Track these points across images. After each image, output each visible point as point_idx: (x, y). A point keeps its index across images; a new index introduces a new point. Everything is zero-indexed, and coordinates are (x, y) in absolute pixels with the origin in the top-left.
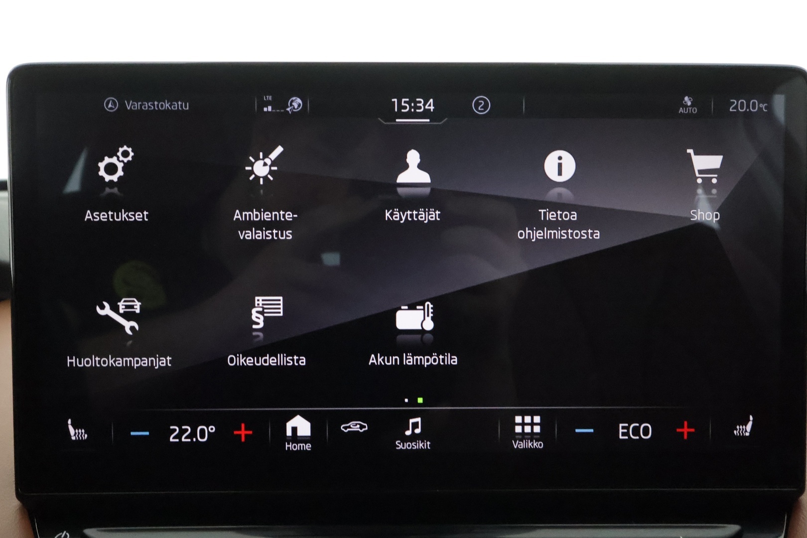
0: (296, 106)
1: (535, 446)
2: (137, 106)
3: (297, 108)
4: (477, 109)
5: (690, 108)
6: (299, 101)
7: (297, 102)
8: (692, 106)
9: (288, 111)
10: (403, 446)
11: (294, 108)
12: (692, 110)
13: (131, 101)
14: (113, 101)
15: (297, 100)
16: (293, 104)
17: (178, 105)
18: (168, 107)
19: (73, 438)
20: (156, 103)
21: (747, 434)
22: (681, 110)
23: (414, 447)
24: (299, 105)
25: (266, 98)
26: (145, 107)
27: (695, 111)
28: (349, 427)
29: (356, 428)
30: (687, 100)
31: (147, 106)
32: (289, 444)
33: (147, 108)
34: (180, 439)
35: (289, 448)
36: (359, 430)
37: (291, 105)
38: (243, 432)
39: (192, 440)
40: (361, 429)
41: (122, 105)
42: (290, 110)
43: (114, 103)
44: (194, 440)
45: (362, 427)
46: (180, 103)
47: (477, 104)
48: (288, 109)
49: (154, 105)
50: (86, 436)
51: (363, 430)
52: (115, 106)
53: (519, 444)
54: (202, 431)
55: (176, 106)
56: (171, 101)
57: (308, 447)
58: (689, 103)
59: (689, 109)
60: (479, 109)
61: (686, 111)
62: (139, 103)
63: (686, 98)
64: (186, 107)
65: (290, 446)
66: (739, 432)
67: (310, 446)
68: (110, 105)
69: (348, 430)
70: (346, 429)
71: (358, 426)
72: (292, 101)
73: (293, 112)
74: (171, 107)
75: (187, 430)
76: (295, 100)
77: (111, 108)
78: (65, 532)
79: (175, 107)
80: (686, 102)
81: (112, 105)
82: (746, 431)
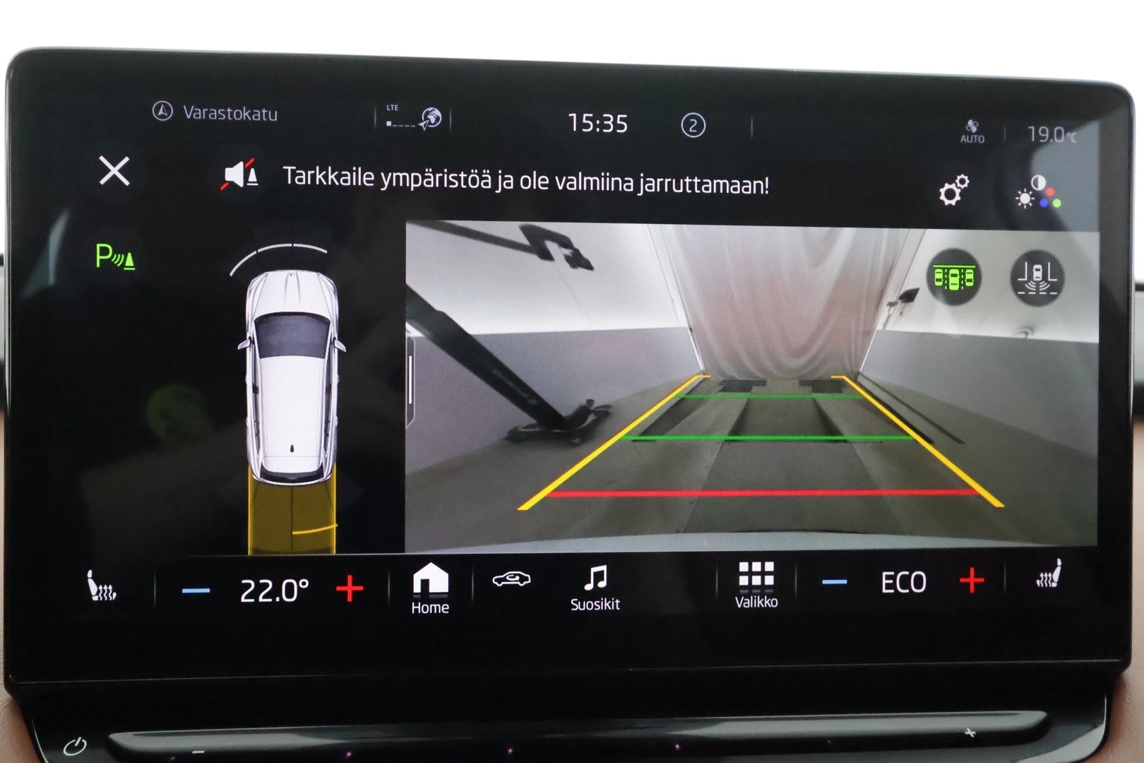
0: (433, 121)
1: (767, 604)
2: (200, 114)
3: (435, 124)
4: (687, 131)
5: (976, 136)
6: (437, 112)
7: (434, 115)
8: (977, 133)
9: (422, 127)
10: (582, 607)
11: (430, 123)
12: (977, 138)
13: (193, 107)
14: (165, 104)
15: (434, 112)
16: (429, 117)
17: (262, 115)
18: (246, 116)
19: (95, 598)
20: (229, 110)
21: (1054, 585)
22: (964, 139)
23: (597, 607)
24: (437, 119)
25: (390, 108)
26: (213, 116)
27: (981, 139)
28: (504, 579)
29: (515, 581)
30: (972, 125)
31: (215, 114)
32: (416, 605)
33: (215, 118)
34: (257, 599)
35: (416, 610)
36: (519, 583)
37: (426, 118)
38: (350, 588)
39: (274, 599)
40: (522, 583)
41: (178, 112)
42: (425, 125)
43: (167, 109)
44: (278, 599)
45: (522, 579)
46: (264, 111)
47: (688, 124)
48: (422, 124)
49: (226, 113)
50: (115, 594)
51: (525, 583)
52: (169, 114)
53: (744, 601)
54: (290, 586)
55: (259, 115)
56: (251, 108)
57: (444, 609)
58: (974, 129)
59: (974, 138)
60: (691, 131)
61: (970, 140)
62: (204, 110)
63: (970, 123)
64: (273, 117)
65: (419, 607)
66: (1043, 582)
67: (448, 608)
68: (161, 111)
69: (503, 583)
70: (500, 583)
71: (517, 578)
72: (428, 113)
73: (428, 128)
74: (251, 116)
75: (267, 585)
76: (431, 111)
77: (162, 116)
78: (80, 738)
79: (256, 117)
80: (969, 128)
81: (163, 111)
82: (1052, 581)
